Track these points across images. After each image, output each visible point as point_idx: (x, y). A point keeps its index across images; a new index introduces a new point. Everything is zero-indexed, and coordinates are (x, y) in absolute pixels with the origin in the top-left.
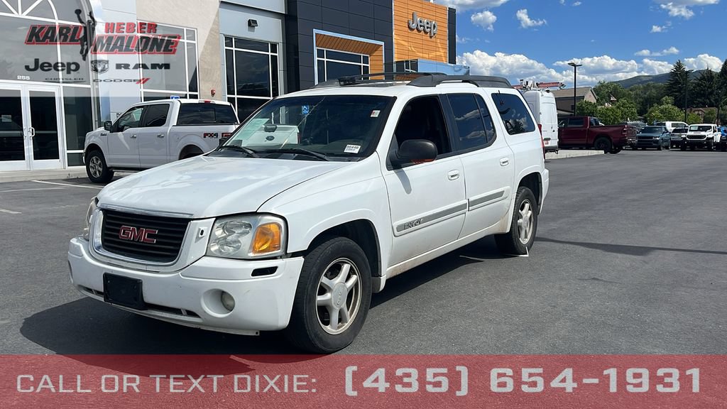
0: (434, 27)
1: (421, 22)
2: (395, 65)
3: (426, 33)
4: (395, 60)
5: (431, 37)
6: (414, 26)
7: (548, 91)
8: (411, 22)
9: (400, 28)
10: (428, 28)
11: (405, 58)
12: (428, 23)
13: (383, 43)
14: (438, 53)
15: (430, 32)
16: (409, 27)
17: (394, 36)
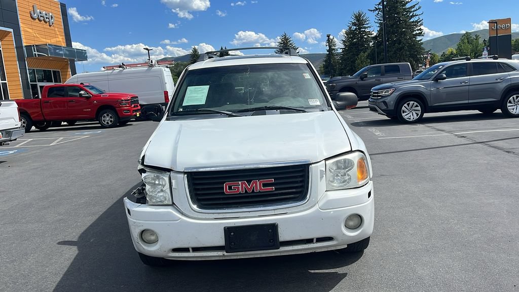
0: (52, 18)
1: (40, 13)
2: (25, 49)
3: (46, 22)
4: (24, 44)
5: (50, 26)
6: (35, 16)
7: (167, 67)
8: (33, 13)
9: (24, 17)
10: (47, 18)
11: (32, 43)
12: (46, 15)
13: (11, 30)
14: (58, 39)
15: (49, 22)
16: (31, 17)
17: (21, 25)
